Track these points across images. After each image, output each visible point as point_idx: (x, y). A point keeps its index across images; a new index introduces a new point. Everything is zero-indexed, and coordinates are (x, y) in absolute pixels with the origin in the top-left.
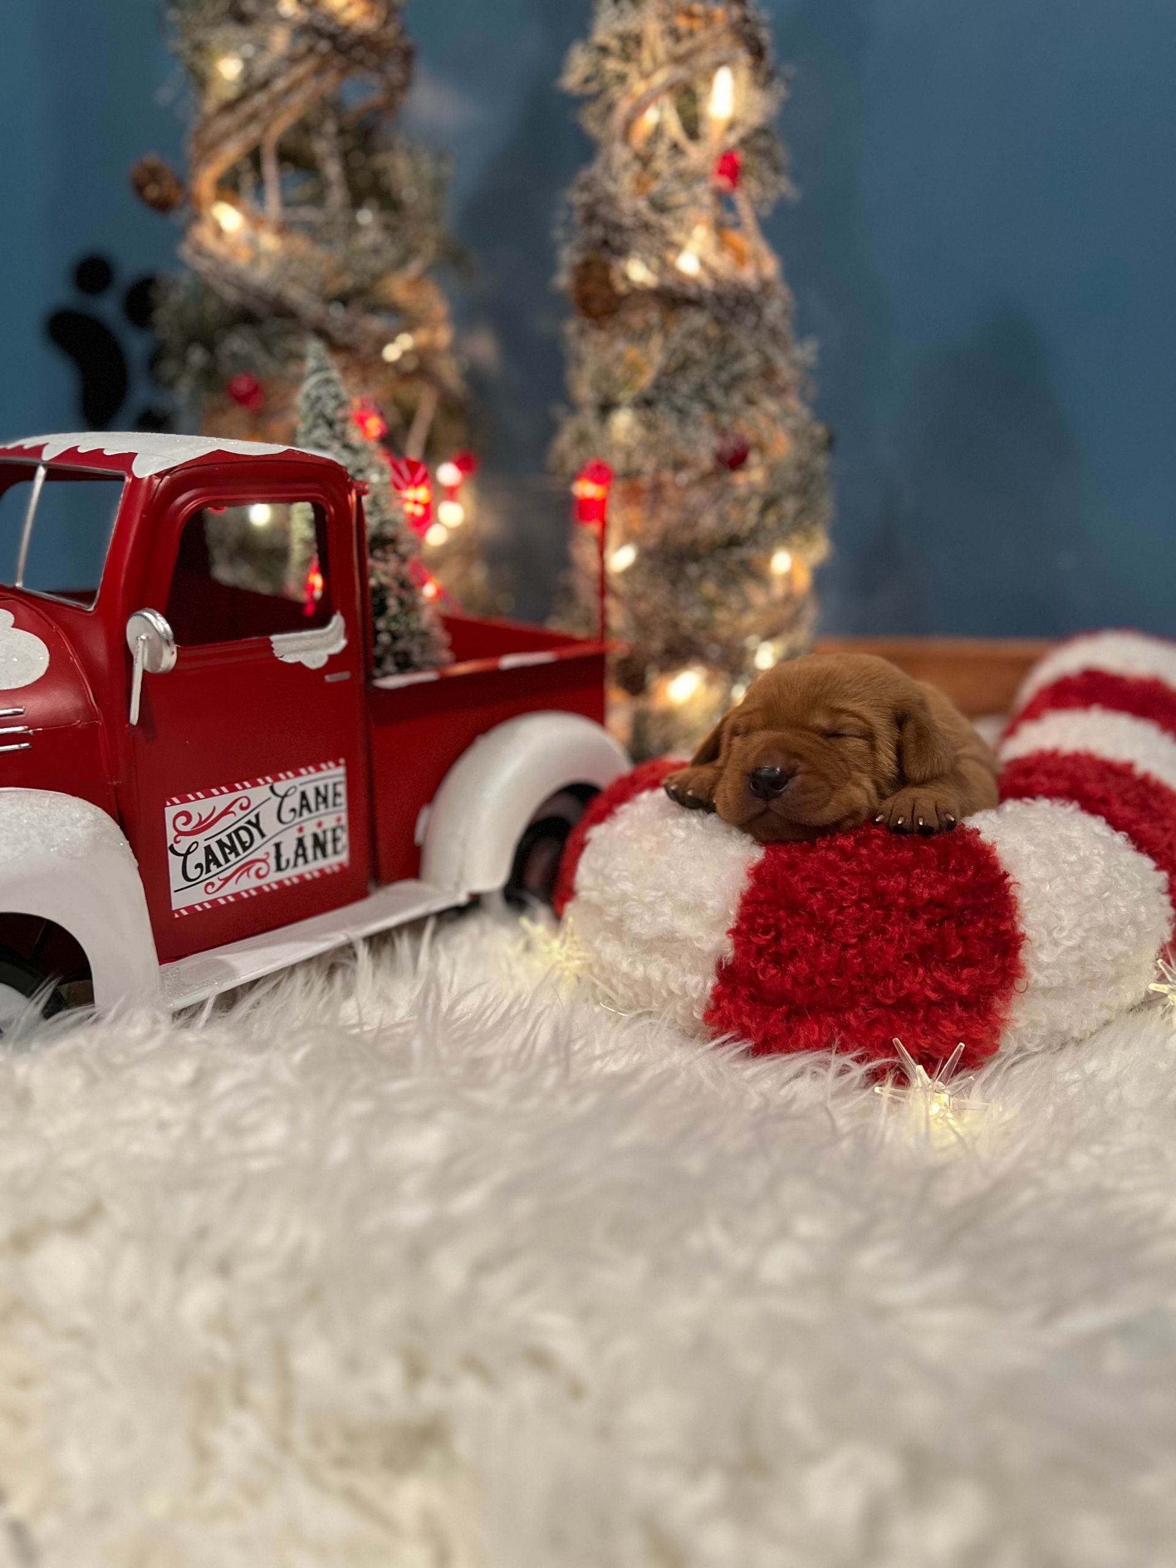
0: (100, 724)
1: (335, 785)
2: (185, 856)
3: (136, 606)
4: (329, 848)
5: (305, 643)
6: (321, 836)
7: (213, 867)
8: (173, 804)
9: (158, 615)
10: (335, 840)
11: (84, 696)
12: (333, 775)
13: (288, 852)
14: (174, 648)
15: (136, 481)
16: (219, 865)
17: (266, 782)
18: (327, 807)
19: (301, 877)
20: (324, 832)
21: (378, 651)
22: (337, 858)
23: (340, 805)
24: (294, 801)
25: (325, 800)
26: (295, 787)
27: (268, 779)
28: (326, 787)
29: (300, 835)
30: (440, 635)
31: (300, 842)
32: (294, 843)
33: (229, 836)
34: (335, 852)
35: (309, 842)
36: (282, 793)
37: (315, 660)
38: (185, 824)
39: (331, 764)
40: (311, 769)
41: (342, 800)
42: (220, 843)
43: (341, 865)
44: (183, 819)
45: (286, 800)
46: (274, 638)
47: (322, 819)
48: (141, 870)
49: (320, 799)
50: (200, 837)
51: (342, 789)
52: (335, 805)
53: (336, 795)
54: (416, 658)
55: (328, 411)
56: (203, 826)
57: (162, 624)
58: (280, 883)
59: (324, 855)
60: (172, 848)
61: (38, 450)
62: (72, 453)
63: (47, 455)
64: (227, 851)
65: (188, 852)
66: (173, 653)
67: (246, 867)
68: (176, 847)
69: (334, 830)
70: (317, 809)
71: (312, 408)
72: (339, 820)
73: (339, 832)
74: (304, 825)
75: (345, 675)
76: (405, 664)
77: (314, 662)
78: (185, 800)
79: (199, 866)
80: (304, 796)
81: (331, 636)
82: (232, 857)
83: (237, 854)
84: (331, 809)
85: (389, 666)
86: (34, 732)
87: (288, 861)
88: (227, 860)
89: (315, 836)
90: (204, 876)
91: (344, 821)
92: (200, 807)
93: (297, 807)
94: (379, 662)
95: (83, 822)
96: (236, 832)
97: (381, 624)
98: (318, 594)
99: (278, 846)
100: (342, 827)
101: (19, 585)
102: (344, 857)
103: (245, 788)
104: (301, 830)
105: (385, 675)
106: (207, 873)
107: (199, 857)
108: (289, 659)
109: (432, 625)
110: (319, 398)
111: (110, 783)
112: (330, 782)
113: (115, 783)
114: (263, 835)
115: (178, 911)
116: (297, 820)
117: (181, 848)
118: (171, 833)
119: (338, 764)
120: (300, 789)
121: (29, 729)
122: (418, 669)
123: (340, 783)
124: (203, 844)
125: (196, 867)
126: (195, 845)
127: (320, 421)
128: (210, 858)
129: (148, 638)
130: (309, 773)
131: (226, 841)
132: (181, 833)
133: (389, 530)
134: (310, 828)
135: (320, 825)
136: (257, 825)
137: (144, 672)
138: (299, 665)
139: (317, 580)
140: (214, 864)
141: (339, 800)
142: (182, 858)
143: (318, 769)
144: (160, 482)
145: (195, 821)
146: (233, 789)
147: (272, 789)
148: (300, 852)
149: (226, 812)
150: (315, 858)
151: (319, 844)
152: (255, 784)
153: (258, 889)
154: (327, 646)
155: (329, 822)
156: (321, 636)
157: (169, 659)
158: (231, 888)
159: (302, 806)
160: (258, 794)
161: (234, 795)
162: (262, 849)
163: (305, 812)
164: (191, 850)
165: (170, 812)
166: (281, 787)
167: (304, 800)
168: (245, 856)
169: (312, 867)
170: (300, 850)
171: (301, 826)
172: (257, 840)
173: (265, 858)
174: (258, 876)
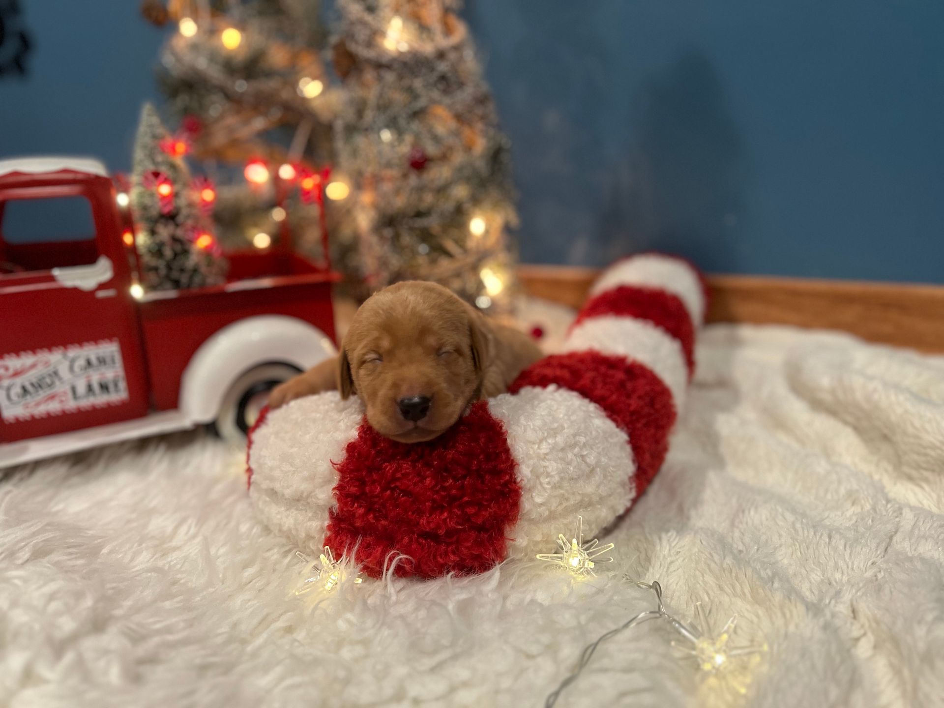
2: (7, 390)
7: (28, 396)
10: (116, 385)
16: (32, 395)
19: (93, 405)
20: (107, 381)
22: (120, 395)
23: (117, 365)
24: (81, 362)
25: (105, 363)
26: (81, 355)
27: (61, 348)
28: (105, 355)
29: (89, 383)
32: (85, 387)
34: (117, 392)
35: (96, 387)
36: (72, 358)
38: (5, 373)
39: (107, 341)
40: (92, 343)
43: (122, 399)
45: (76, 362)
47: (104, 372)
50: (17, 380)
51: (118, 357)
52: (113, 366)
53: (113, 360)
56: (16, 374)
58: (78, 408)
59: (109, 393)
64: (37, 388)
65: (9, 388)
67: (52, 397)
69: (114, 380)
70: (99, 366)
72: (117, 374)
73: (118, 380)
77: (87, 286)
80: (88, 360)
81: (100, 271)
83: (44, 390)
84: (110, 367)
87: (82, 396)
88: (39, 393)
89: (101, 384)
90: (23, 401)
91: (122, 376)
93: (84, 366)
99: (73, 386)
100: (120, 379)
102: (124, 395)
103: (44, 353)
107: (18, 390)
108: (69, 285)
117: (5, 385)
119: (112, 342)
120: (85, 356)
123: (116, 354)
124: (19, 384)
125: (17, 394)
126: (14, 384)
128: (25, 391)
130: (91, 345)
131: (35, 383)
134: (96, 378)
135: (103, 376)
136: (56, 375)
138: (75, 287)
141: (116, 363)
145: (11, 371)
146: (35, 352)
147: (64, 355)
148: (90, 391)
150: (102, 395)
152: (51, 351)
153: (63, 411)
154: (96, 276)
155: (110, 375)
156: (91, 270)
158: (42, 409)
159: (88, 366)
160: (56, 359)
161: (38, 357)
162: (61, 388)
163: (91, 369)
164: (11, 386)
166: (70, 355)
167: (89, 363)
168: (49, 392)
169: (101, 399)
170: (90, 388)
171: (88, 377)
172: (57, 383)
173: (65, 393)
174: (62, 401)
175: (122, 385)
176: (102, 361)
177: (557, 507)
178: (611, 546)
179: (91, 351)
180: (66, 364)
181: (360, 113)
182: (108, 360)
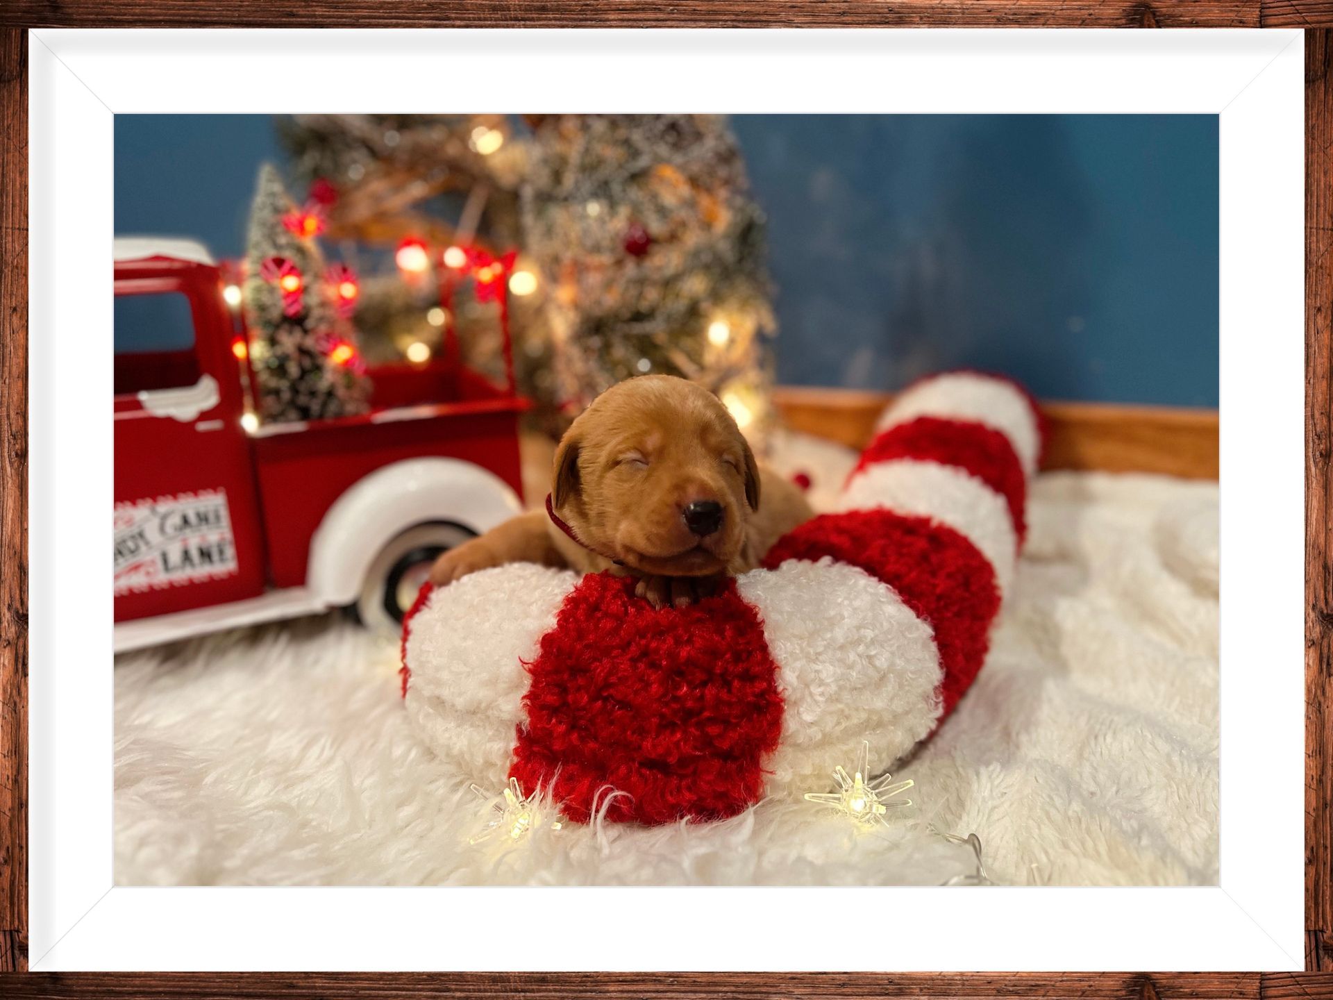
1: (216, 509)
4: (215, 556)
5: (174, 400)
6: (206, 548)
10: (221, 552)
12: (214, 502)
17: (147, 504)
18: (209, 525)
19: (190, 577)
20: (210, 546)
23: (224, 525)
24: (176, 520)
25: (207, 520)
26: (175, 510)
27: (149, 500)
28: (207, 510)
29: (185, 548)
31: (186, 552)
32: (180, 553)
34: (222, 561)
35: (195, 554)
36: (163, 514)
39: (210, 492)
40: (189, 494)
41: (225, 521)
43: (229, 571)
45: (168, 519)
47: (206, 535)
49: (202, 521)
51: (225, 513)
52: (217, 525)
53: (218, 517)
58: (169, 582)
59: (212, 562)
67: (136, 568)
69: (219, 545)
70: (199, 527)
72: (223, 536)
73: (224, 546)
74: (187, 539)
77: (184, 415)
80: (185, 517)
81: (202, 395)
83: (125, 558)
84: (213, 527)
87: (176, 566)
89: (201, 549)
91: (229, 538)
93: (179, 526)
99: (164, 553)
100: (227, 543)
102: (231, 566)
103: (126, 507)
104: (185, 543)
108: (161, 414)
109: (335, 384)
112: (210, 506)
116: (181, 535)
119: (217, 492)
120: (181, 511)
123: (221, 508)
130: (188, 497)
134: (194, 543)
135: (204, 539)
136: (142, 537)
138: (169, 417)
141: (221, 521)
143: (198, 495)
147: (152, 509)
148: (187, 559)
150: (202, 565)
151: (205, 554)
152: (136, 505)
153: (150, 584)
154: (197, 403)
155: (213, 539)
156: (191, 394)
158: (123, 583)
159: (185, 525)
160: (141, 515)
162: (148, 555)
163: (188, 528)
166: (161, 509)
167: (185, 521)
168: (132, 560)
169: (201, 571)
170: (186, 556)
171: (184, 540)
172: (143, 548)
173: (153, 562)
174: (148, 574)
175: (230, 552)
176: (203, 518)
177: (834, 727)
178: (909, 784)
179: (189, 505)
180: (156, 522)
181: (557, 177)
182: (211, 517)
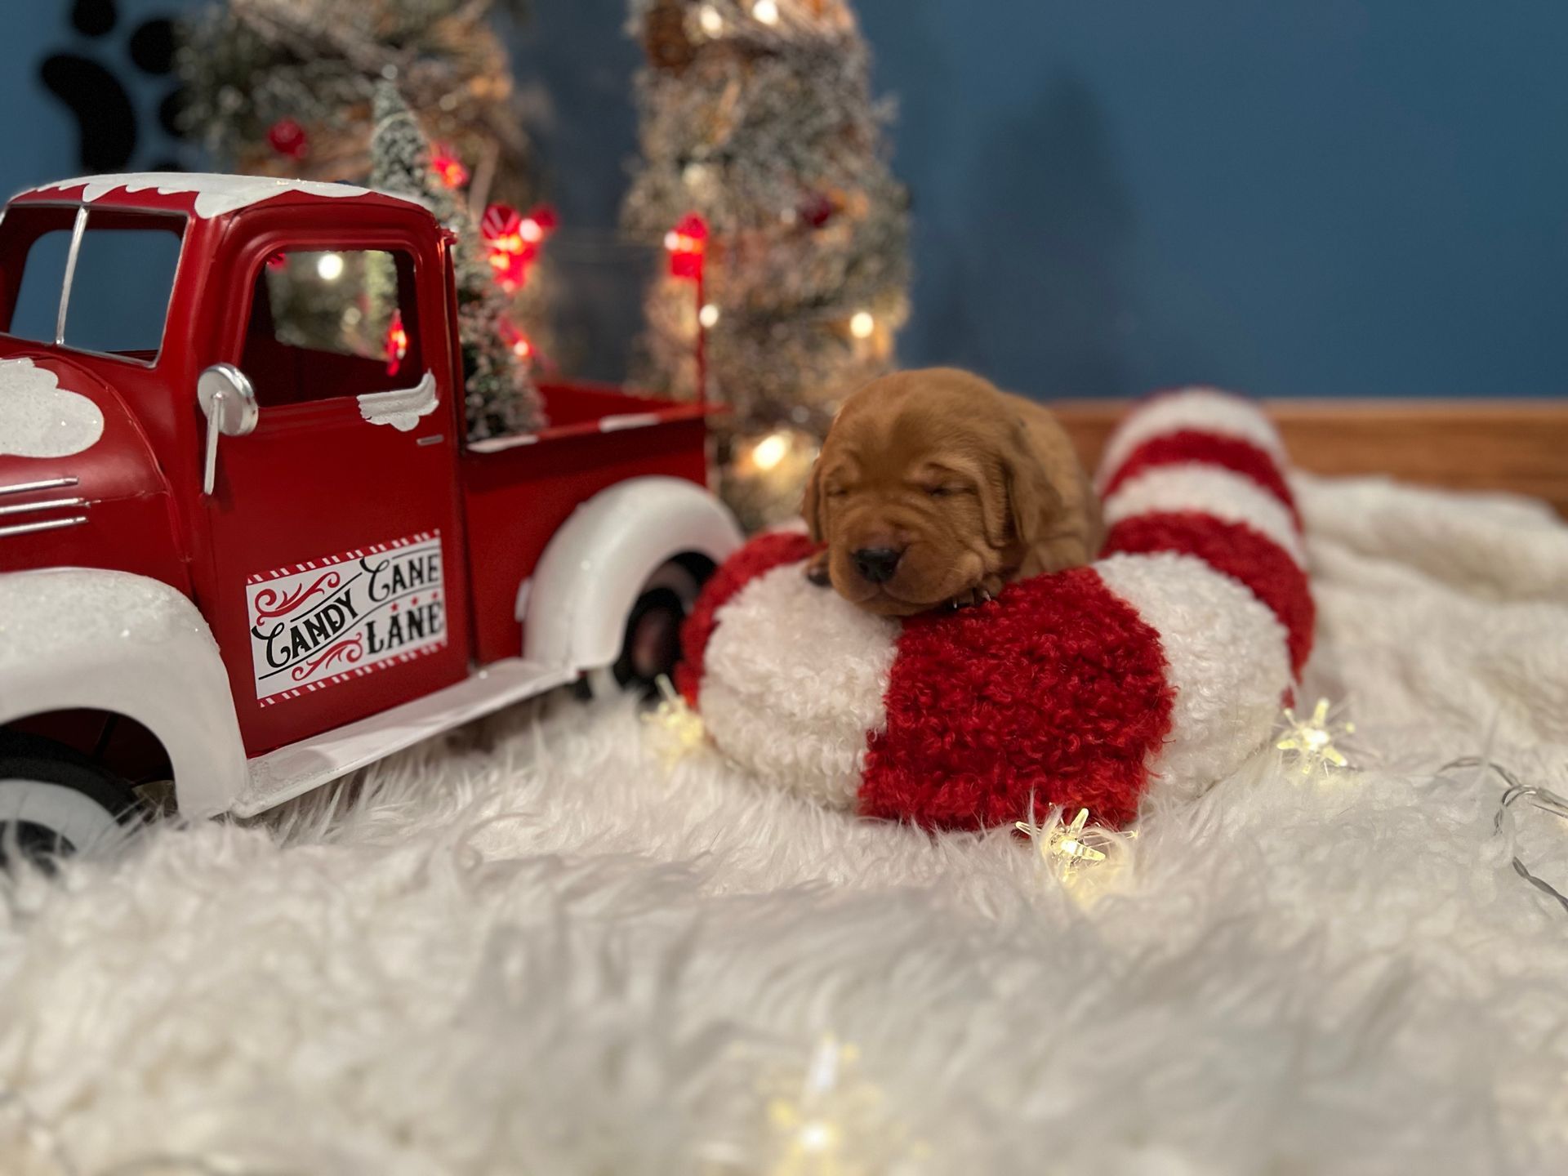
0: (168, 494)
1: (430, 558)
2: (270, 639)
3: (209, 359)
4: (426, 627)
5: (395, 403)
6: (417, 614)
7: (301, 650)
8: (255, 582)
9: (235, 370)
10: (432, 618)
11: (147, 463)
12: (427, 548)
13: (382, 631)
14: (256, 408)
15: (201, 223)
16: (307, 648)
17: (357, 557)
18: (422, 582)
19: (396, 659)
20: (420, 610)
21: (469, 414)
22: (434, 638)
23: (436, 579)
24: (386, 576)
25: (420, 574)
26: (388, 561)
27: (358, 552)
28: (421, 560)
29: (395, 613)
30: (534, 397)
31: (395, 621)
32: (389, 622)
33: (318, 616)
34: (432, 631)
35: (404, 621)
36: (373, 568)
37: (406, 422)
38: (269, 604)
39: (425, 536)
40: (404, 541)
41: (438, 574)
42: (308, 624)
43: (438, 645)
44: (266, 598)
45: (378, 575)
46: (360, 398)
47: (418, 595)
48: (223, 655)
49: (415, 574)
50: (286, 619)
51: (437, 562)
52: (430, 580)
53: (431, 569)
54: (510, 420)
55: (405, 156)
56: (289, 605)
57: (240, 381)
58: (374, 666)
59: (421, 634)
60: (255, 630)
61: (78, 191)
62: (119, 193)
63: (89, 196)
64: (316, 632)
65: (273, 635)
66: (254, 412)
67: (337, 650)
68: (260, 630)
69: (430, 607)
70: (412, 584)
71: (387, 152)
72: (435, 595)
73: (435, 609)
74: (398, 602)
75: (438, 439)
76: (498, 427)
77: (404, 424)
78: (269, 578)
79: (285, 649)
80: (397, 570)
81: (423, 396)
82: (321, 639)
83: (327, 636)
84: (427, 584)
85: (482, 429)
86: (91, 505)
87: (382, 642)
88: (316, 643)
89: (411, 614)
90: (291, 661)
91: (441, 597)
92: (285, 585)
93: (391, 584)
94: (471, 425)
95: (158, 603)
96: (325, 611)
97: (471, 385)
98: (401, 353)
99: (370, 625)
100: (438, 604)
101: (60, 342)
102: (441, 636)
103: (333, 563)
104: (395, 607)
105: (479, 439)
106: (293, 658)
107: (285, 639)
108: (378, 421)
109: (525, 386)
110: (394, 142)
111: (182, 561)
112: (425, 555)
113: (188, 560)
114: (354, 614)
115: (264, 700)
116: (391, 597)
117: (265, 631)
118: (253, 615)
119: (432, 536)
120: (393, 563)
121: (85, 501)
122: (514, 432)
123: (436, 556)
124: (289, 626)
125: (282, 651)
126: (281, 626)
127: (397, 167)
128: (298, 640)
129: (224, 396)
130: (402, 545)
131: (315, 622)
132: (264, 614)
133: (477, 285)
134: (405, 605)
135: (415, 601)
136: (347, 604)
137: (221, 436)
138: (389, 426)
139: (401, 338)
140: (302, 648)
141: (435, 575)
142: (267, 641)
143: (412, 541)
144: (229, 225)
145: (280, 600)
146: (320, 565)
147: (362, 563)
148: (395, 631)
149: (313, 590)
150: (411, 638)
151: (415, 623)
152: (345, 559)
153: (351, 673)
154: (418, 407)
155: (425, 599)
156: (412, 396)
157: (249, 420)
158: (321, 673)
159: (395, 582)
160: (348, 569)
161: (322, 571)
162: (354, 630)
163: (399, 588)
164: (276, 633)
165: (252, 591)
166: (372, 562)
167: (397, 576)
168: (336, 638)
170: (395, 627)
171: (394, 605)
172: (349, 620)
174: (350, 659)
176: (416, 572)
179: (401, 554)
182: (425, 568)
